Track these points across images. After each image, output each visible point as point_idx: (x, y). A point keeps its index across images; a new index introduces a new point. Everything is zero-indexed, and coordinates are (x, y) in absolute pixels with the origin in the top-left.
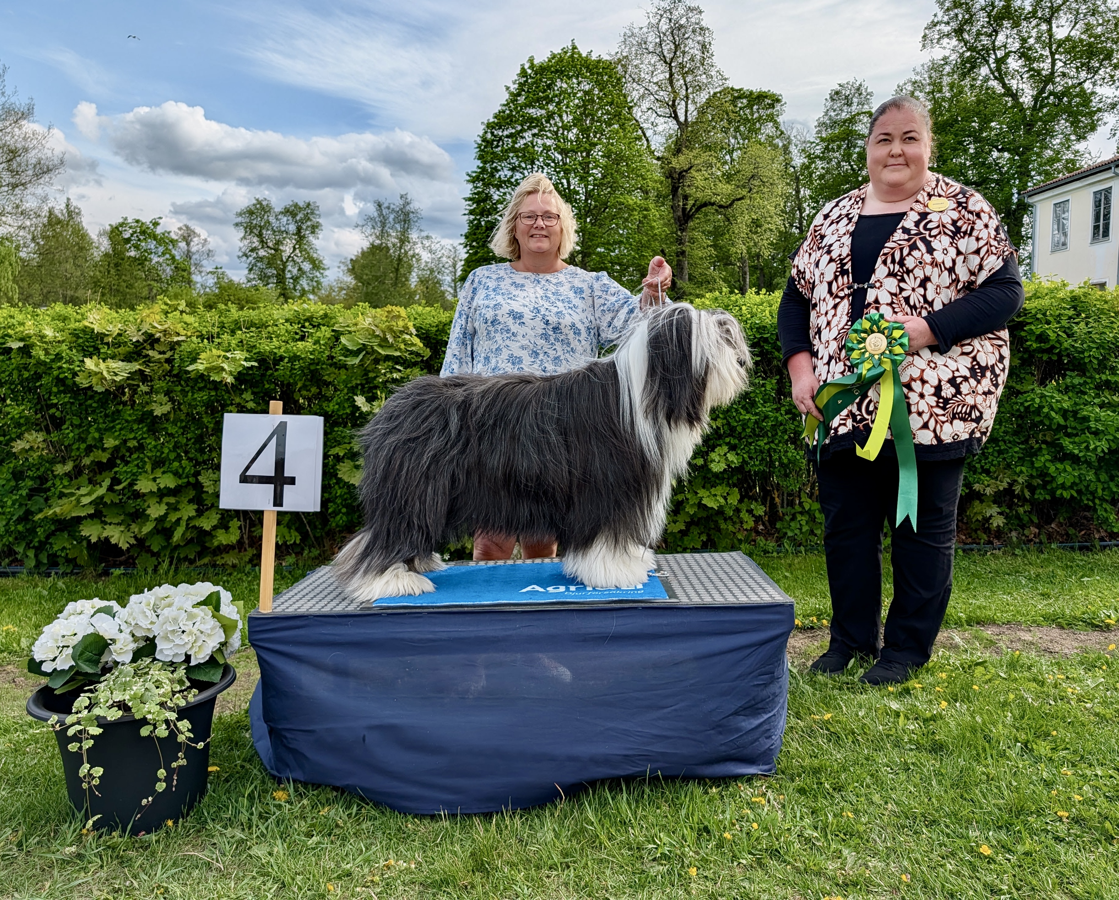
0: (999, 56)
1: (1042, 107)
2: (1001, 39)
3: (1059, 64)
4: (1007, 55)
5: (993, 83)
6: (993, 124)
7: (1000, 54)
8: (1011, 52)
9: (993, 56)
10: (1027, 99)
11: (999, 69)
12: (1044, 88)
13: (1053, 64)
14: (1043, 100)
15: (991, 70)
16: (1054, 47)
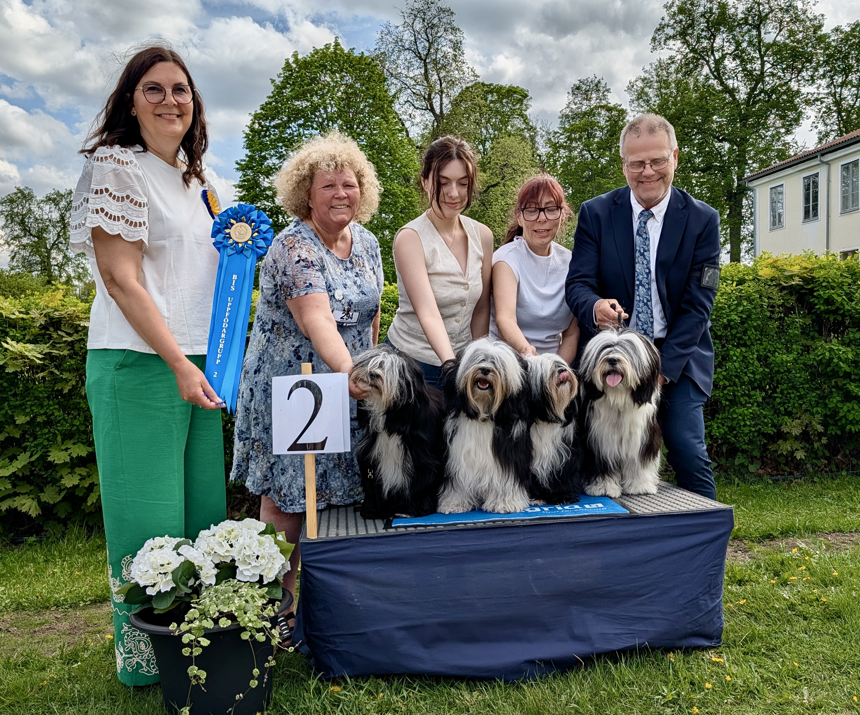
0: (717, 57)
1: (755, 103)
2: (718, 42)
3: (768, 65)
4: (723, 57)
5: (713, 82)
6: (715, 117)
7: (718, 55)
8: (727, 54)
9: (712, 58)
10: (742, 96)
11: (717, 70)
12: (756, 85)
13: (763, 65)
14: (755, 97)
15: (710, 70)
16: (763, 49)
